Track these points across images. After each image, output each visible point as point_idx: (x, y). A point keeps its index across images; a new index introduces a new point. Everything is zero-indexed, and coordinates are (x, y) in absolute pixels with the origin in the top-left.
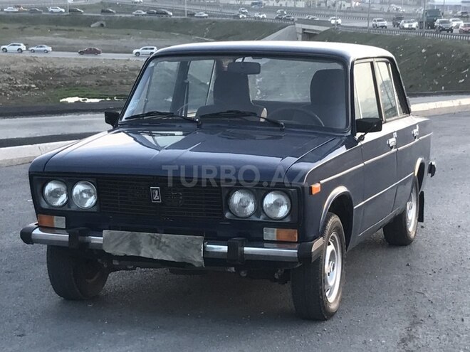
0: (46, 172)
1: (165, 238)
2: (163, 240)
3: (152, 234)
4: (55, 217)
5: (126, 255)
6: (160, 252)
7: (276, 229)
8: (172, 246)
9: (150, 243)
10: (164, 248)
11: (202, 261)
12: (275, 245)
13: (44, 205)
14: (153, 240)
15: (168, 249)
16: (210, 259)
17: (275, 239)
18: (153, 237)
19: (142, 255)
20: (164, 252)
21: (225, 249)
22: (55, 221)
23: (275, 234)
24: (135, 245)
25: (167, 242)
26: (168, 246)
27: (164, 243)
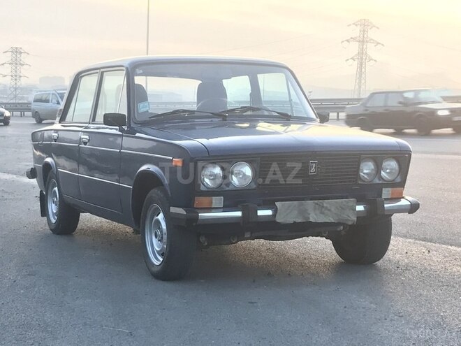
0: (212, 156)
2: (325, 205)
3: (315, 201)
4: (214, 198)
5: (295, 222)
6: (323, 216)
7: (390, 189)
9: (315, 210)
11: (355, 219)
13: (203, 188)
14: (317, 207)
15: (329, 213)
17: (389, 197)
18: (317, 204)
19: (311, 220)
20: (326, 215)
22: (214, 202)
23: (390, 192)
24: (302, 212)
25: (328, 206)
26: (329, 210)
27: (326, 208)
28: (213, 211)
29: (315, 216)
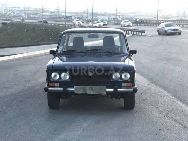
0: (53, 70)
1: (94, 87)
2: (94, 88)
3: (90, 87)
4: (55, 83)
5: (81, 93)
6: (93, 92)
7: (126, 83)
8: (96, 90)
9: (90, 90)
10: (94, 90)
11: (106, 94)
12: (125, 88)
13: (52, 80)
14: (91, 89)
15: (95, 91)
16: (108, 93)
17: (126, 86)
18: (90, 88)
19: (87, 93)
20: (94, 92)
21: (112, 90)
22: (55, 85)
23: (126, 84)
24: (84, 90)
25: (95, 88)
26: (95, 90)
27: (94, 89)
28: (56, 87)
29: (90, 92)
